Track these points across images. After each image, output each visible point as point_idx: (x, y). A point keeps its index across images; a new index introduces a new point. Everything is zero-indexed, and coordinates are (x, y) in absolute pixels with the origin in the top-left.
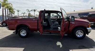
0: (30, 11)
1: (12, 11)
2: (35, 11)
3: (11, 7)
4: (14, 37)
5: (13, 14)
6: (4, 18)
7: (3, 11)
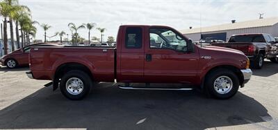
0: (77, 27)
1: (28, 26)
2: (90, 27)
3: (26, 17)
4: (47, 99)
5: (31, 37)
6: (9, 47)
7: (5, 28)
